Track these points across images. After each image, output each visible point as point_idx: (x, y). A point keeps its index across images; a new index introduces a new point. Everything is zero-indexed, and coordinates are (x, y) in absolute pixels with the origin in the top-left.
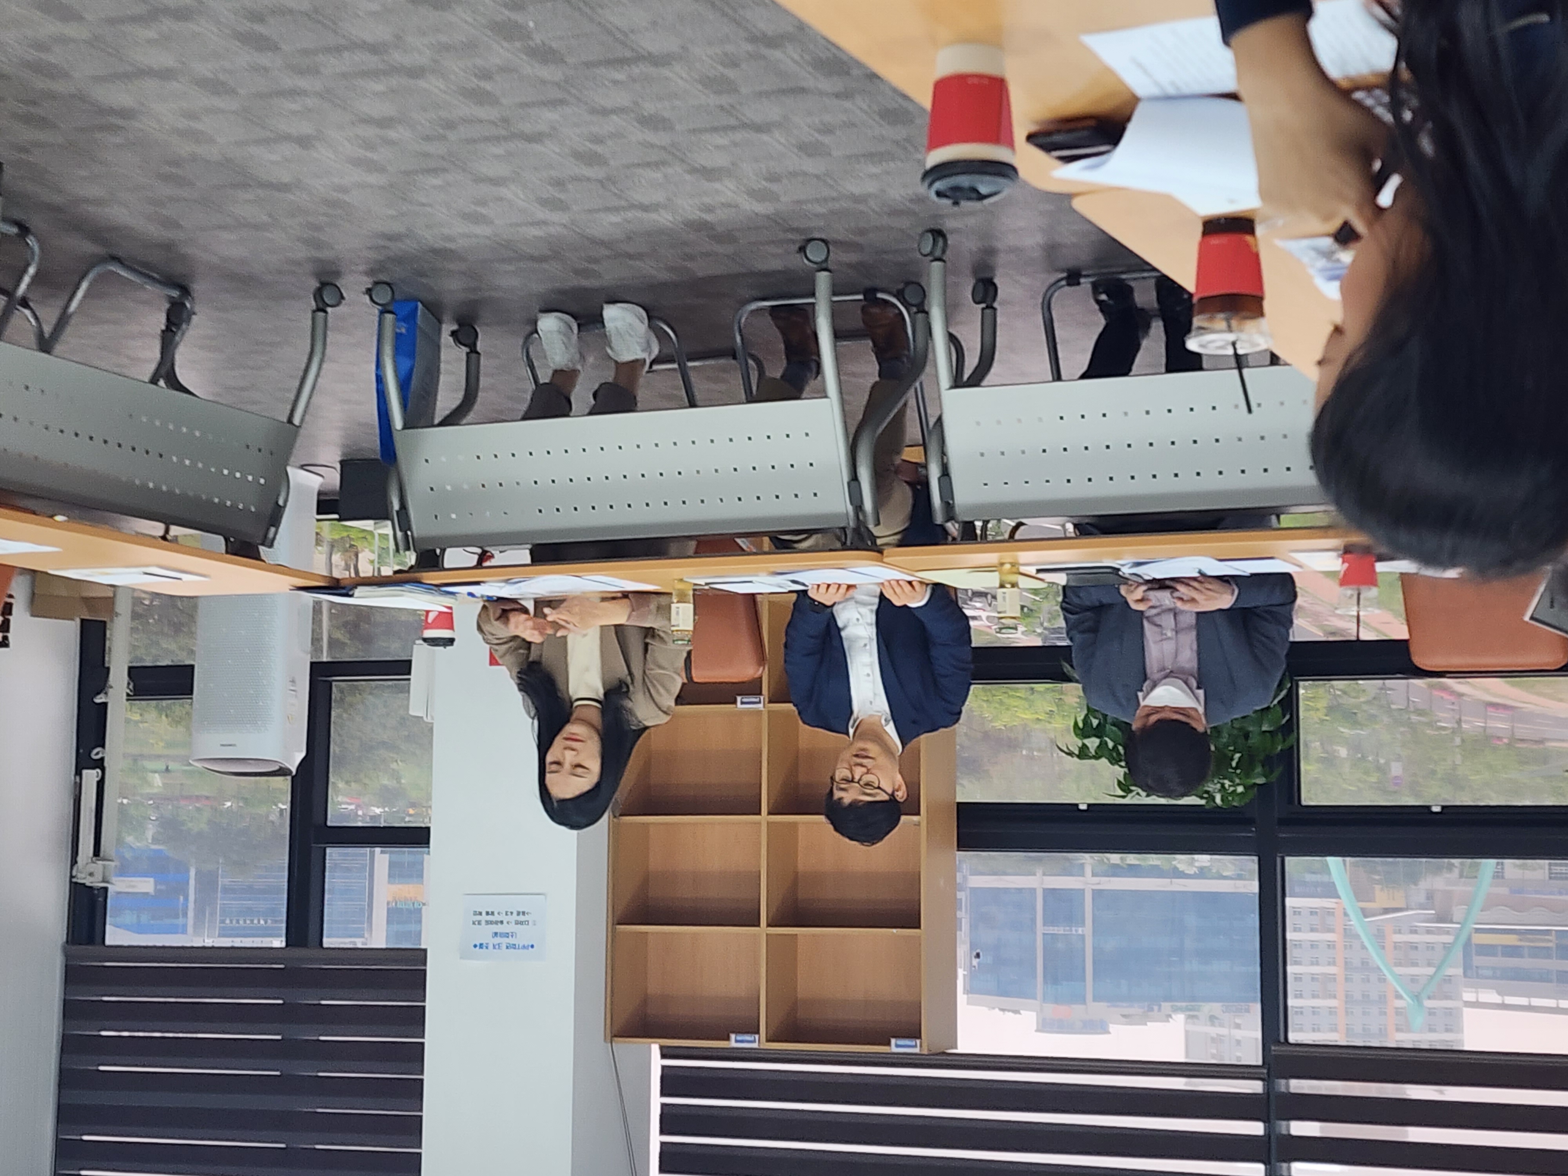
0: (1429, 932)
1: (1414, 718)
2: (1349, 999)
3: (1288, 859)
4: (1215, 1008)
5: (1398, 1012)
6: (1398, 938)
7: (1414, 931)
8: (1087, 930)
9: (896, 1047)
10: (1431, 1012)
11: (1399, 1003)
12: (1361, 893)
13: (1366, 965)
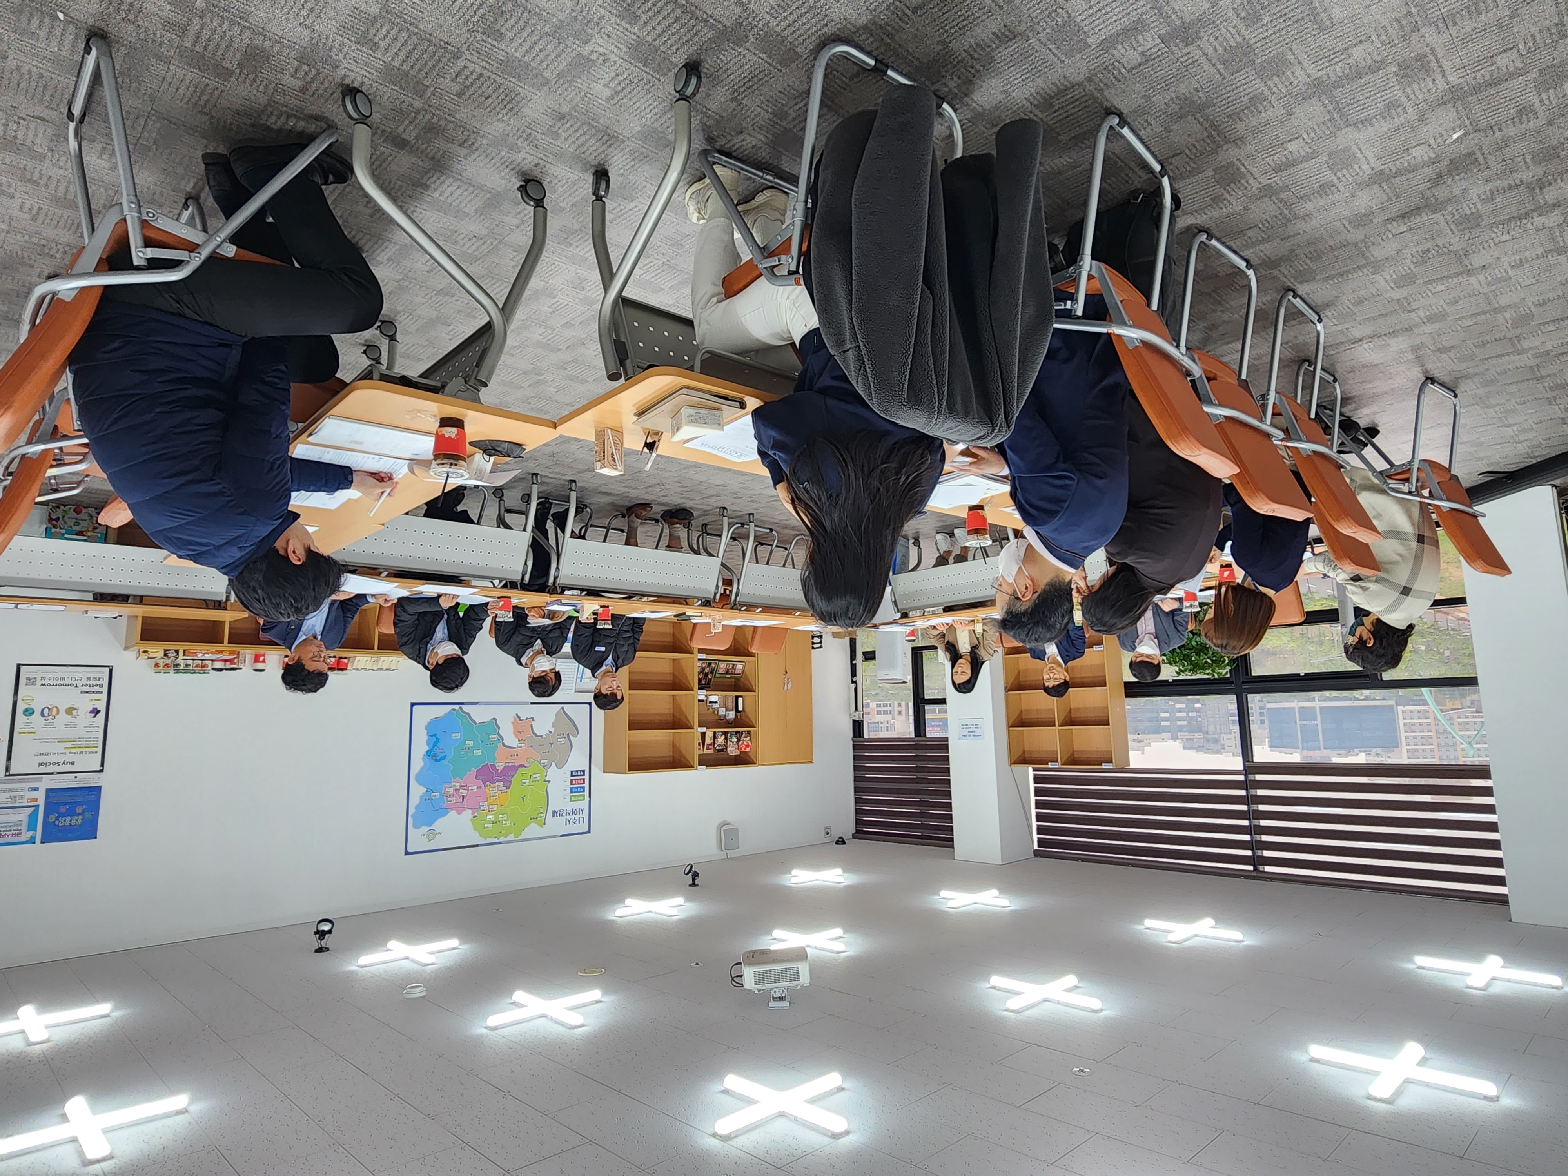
0: (1473, 717)
1: (1451, 632)
2: (1439, 745)
3: (1249, 696)
4: (1379, 750)
5: (1463, 750)
6: (1459, 720)
7: (1467, 717)
8: (1319, 722)
9: (1104, 766)
10: (1479, 749)
11: (1462, 746)
12: (1438, 703)
13: (1445, 731)
